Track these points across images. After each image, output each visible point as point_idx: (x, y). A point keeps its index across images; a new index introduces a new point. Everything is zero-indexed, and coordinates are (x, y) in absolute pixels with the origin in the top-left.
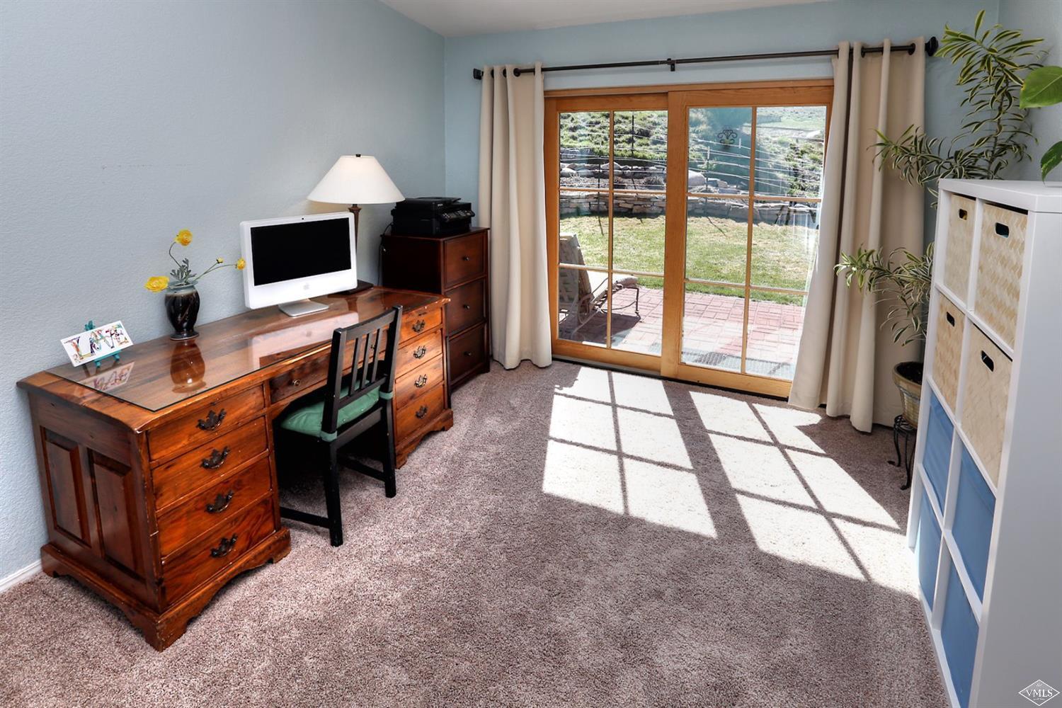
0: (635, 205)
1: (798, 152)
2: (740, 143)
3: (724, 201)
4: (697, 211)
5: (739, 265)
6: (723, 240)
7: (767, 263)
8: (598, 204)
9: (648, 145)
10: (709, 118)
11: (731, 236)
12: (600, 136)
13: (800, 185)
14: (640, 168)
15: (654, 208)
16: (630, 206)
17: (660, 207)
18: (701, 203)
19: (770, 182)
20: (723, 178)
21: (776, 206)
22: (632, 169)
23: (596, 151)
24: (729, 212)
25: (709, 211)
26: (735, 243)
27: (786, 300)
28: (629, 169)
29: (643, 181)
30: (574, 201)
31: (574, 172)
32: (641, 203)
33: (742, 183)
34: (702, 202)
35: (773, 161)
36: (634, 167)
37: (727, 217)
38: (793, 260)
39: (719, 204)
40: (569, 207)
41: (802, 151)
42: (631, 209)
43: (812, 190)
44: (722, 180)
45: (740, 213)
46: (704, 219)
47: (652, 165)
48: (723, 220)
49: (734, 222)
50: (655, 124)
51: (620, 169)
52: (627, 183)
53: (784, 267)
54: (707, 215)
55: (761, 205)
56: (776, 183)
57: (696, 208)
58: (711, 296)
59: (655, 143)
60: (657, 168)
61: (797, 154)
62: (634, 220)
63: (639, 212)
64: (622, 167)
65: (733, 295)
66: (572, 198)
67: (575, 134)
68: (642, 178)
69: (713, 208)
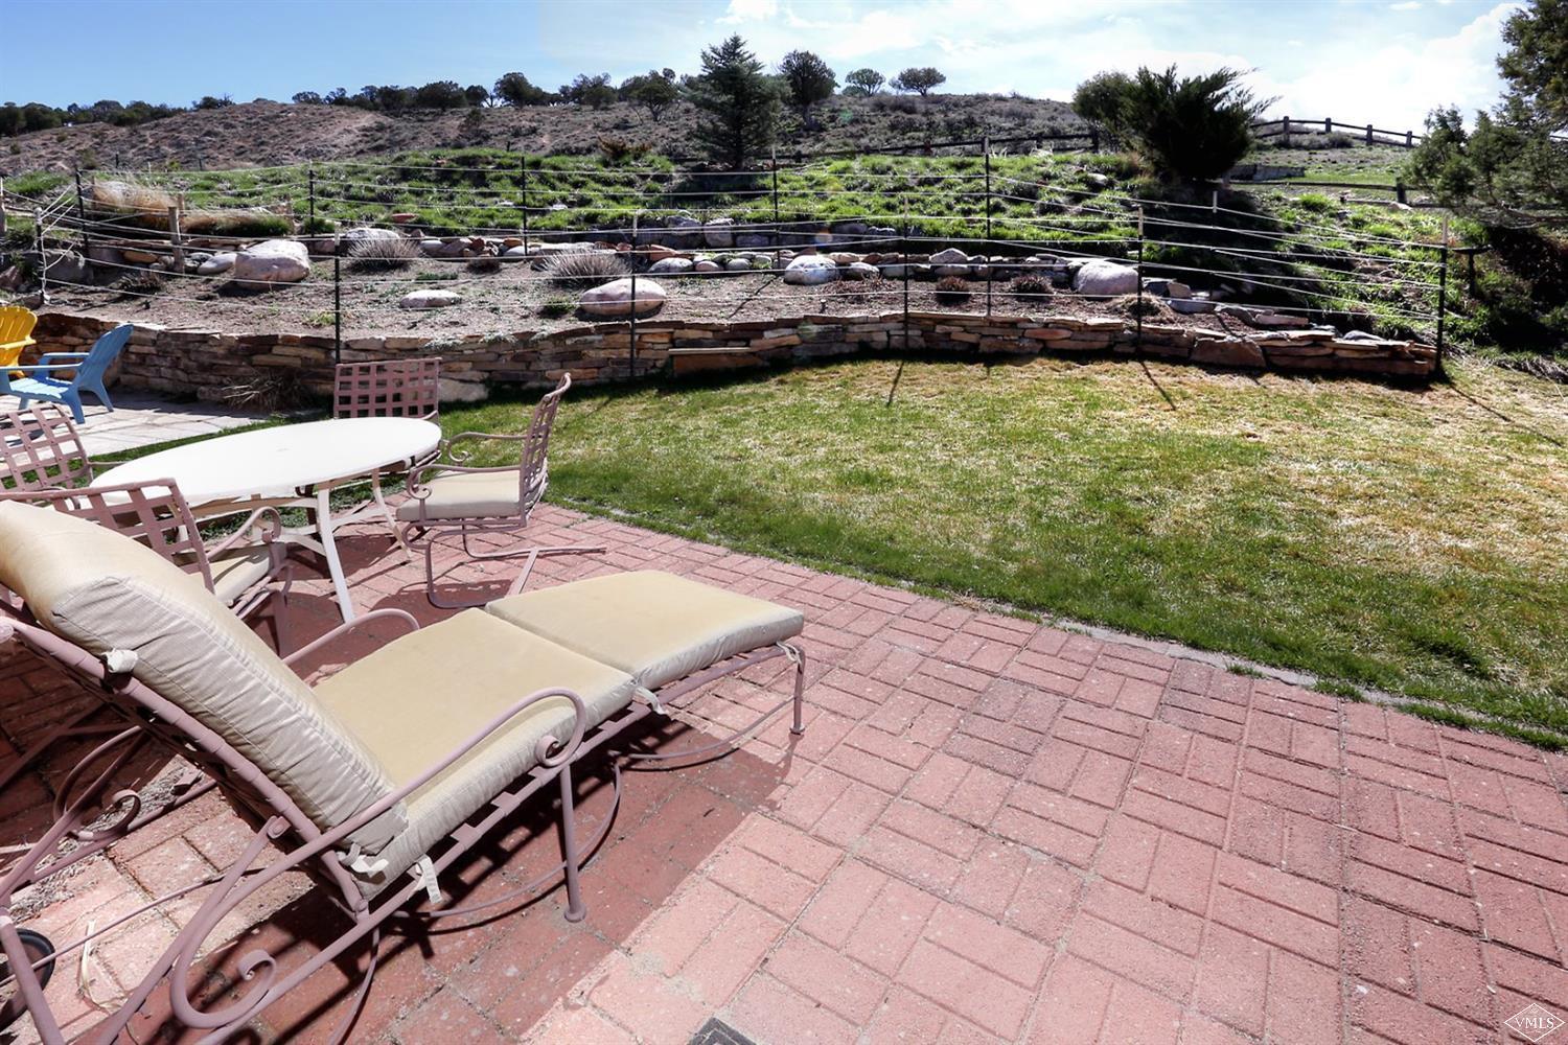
0: (983, 336)
1: (1345, 222)
2: (1215, 203)
3: (1180, 328)
4: (1119, 349)
5: (1200, 506)
6: (1171, 422)
7: (1282, 497)
8: (906, 335)
9: (1030, 215)
10: (1156, 164)
11: (1192, 409)
12: (939, 202)
13: (1354, 290)
14: (1006, 259)
15: (1026, 343)
16: (972, 338)
17: (1038, 340)
18: (1127, 332)
19: (1288, 283)
20: (1181, 277)
21: (1302, 338)
22: (989, 262)
23: (926, 228)
24: (1191, 350)
25: (1148, 348)
26: (1198, 432)
27: (1352, 671)
28: (984, 262)
29: (1008, 285)
30: (856, 329)
31: (875, 269)
32: (996, 331)
33: (1223, 286)
34: (1131, 329)
35: (1291, 241)
36: (993, 259)
37: (1186, 362)
38: (1358, 488)
39: (1170, 332)
40: (844, 341)
41: (1354, 220)
42: (975, 346)
43: (1382, 299)
44: (1178, 281)
45: (1218, 352)
46: (1134, 366)
47: (1032, 253)
48: (1179, 369)
49: (1202, 373)
50: (1047, 177)
51: (968, 262)
52: (976, 290)
53: (1332, 514)
54: (1140, 356)
55: (1267, 334)
56: (1300, 285)
57: (1116, 343)
58: (1100, 633)
59: (1044, 211)
60: (1043, 259)
61: (1344, 225)
62: (977, 370)
63: (993, 350)
64: (970, 259)
65: (1167, 637)
66: (851, 322)
67: (893, 201)
68: (1008, 280)
69: (1154, 342)
